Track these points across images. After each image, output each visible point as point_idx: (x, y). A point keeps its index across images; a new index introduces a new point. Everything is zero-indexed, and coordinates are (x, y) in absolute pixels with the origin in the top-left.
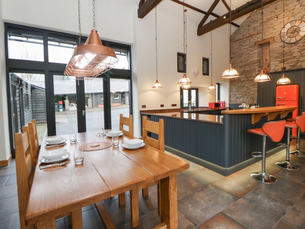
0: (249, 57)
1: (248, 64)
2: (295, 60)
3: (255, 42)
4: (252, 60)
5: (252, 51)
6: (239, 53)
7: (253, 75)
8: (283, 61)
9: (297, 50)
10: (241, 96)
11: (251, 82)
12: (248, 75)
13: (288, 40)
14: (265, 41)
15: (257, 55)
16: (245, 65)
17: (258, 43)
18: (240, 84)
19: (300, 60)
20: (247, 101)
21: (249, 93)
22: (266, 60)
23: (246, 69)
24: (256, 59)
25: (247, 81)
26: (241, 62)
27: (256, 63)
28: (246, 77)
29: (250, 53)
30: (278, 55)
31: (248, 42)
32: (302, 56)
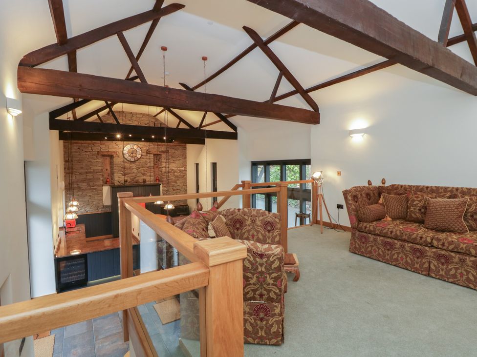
0: (91, 165)
1: (90, 172)
2: (134, 175)
3: (98, 152)
4: (96, 168)
5: (95, 159)
6: (77, 157)
7: (97, 184)
8: (125, 175)
9: (135, 168)
10: (82, 206)
11: (95, 191)
12: (91, 184)
13: (129, 158)
14: (109, 153)
15: (100, 164)
16: (87, 173)
17: (102, 154)
18: (80, 193)
19: (138, 175)
20: (91, 211)
21: (93, 202)
22: (107, 170)
23: (88, 177)
24: (100, 168)
25: (90, 189)
26: (82, 168)
27: (99, 172)
28: (89, 186)
29: (92, 161)
30: (120, 168)
31: (90, 149)
32: (139, 173)
